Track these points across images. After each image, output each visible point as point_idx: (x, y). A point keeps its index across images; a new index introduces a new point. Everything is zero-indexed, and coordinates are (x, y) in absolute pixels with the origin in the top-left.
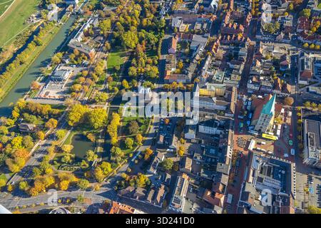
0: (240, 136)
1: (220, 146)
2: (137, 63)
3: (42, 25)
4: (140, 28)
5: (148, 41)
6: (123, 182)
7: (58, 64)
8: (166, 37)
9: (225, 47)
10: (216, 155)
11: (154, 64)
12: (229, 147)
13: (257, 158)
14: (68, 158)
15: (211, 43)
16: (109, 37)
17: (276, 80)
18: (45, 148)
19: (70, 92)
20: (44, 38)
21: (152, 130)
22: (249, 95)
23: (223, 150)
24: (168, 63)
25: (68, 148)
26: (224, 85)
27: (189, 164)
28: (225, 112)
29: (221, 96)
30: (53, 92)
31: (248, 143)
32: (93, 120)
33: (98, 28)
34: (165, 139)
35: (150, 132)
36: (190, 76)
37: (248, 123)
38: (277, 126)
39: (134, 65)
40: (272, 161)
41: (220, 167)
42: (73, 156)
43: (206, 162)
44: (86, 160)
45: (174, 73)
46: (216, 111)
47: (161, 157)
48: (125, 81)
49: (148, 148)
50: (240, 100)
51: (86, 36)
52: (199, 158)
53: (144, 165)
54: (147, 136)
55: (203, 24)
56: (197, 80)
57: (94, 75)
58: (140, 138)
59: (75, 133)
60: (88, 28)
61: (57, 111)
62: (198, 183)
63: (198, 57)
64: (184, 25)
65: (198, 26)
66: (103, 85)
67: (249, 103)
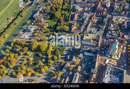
0: (102, 57)
1: (93, 61)
2: (60, 24)
3: (24, 9)
4: (62, 9)
5: (65, 15)
6: (52, 75)
7: (29, 25)
8: (73, 13)
9: (98, 18)
10: (91, 65)
11: (67, 25)
12: (97, 62)
13: (109, 67)
14: (31, 63)
15: (92, 16)
16: (50, 13)
17: (120, 33)
18: (23, 59)
19: (33, 36)
20: (24, 14)
22: (107, 39)
23: (94, 63)
24: (73, 25)
25: (32, 59)
26: (96, 35)
27: (79, 69)
28: (96, 46)
29: (95, 39)
30: (27, 36)
31: (106, 60)
32: (41, 48)
33: (45, 10)
34: (70, 57)
35: (64, 54)
36: (82, 30)
37: (106, 51)
38: (119, 53)
39: (59, 25)
40: (115, 69)
41: (92, 71)
42: (33, 62)
43: (87, 68)
44: (38, 64)
45: (75, 29)
46: (92, 46)
47: (68, 64)
48: (55, 32)
49: (63, 60)
50: (103, 41)
51: (40, 13)
52: (84, 66)
53: (61, 68)
54: (63, 55)
55: (88, 8)
56: (85, 32)
57: (43, 29)
58: (60, 56)
59: (35, 53)
60: (41, 10)
61: (28, 44)
62: (83, 76)
63: (85, 22)
64: (80, 8)
65: (86, 9)
66: (46, 34)
67: (107, 43)
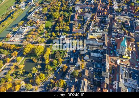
0: (112, 57)
1: (102, 62)
2: (59, 25)
3: (16, 10)
4: (60, 11)
5: (64, 16)
6: (51, 85)
7: (21, 26)
8: (73, 14)
9: (99, 18)
10: (101, 67)
11: (67, 25)
12: (107, 63)
13: (122, 68)
14: (21, 72)
15: (93, 16)
16: (46, 14)
17: (125, 31)
18: (9, 67)
19: (26, 38)
20: (15, 15)
21: (67, 55)
22: (113, 38)
23: (104, 65)
24: (74, 24)
25: (22, 66)
26: (101, 33)
27: (87, 73)
28: (103, 46)
29: (100, 39)
30: (17, 39)
31: (116, 61)
32: (36, 51)
33: (41, 11)
34: (73, 60)
35: (66, 57)
36: (84, 30)
37: (115, 51)
38: (129, 52)
39: (57, 26)
41: (103, 74)
42: (24, 71)
43: (96, 71)
44: (31, 73)
45: (77, 29)
46: (98, 45)
47: (72, 69)
48: (53, 33)
49: (65, 65)
50: (109, 40)
51: (35, 14)
52: (92, 70)
53: (63, 74)
54: (64, 59)
55: (88, 9)
56: (88, 31)
57: (38, 30)
58: (61, 60)
59: (26, 59)
60: (37, 11)
61: (18, 48)
62: (93, 83)
63: (87, 22)
64: (80, 9)
65: (87, 10)
66: (42, 35)
67: (114, 41)
